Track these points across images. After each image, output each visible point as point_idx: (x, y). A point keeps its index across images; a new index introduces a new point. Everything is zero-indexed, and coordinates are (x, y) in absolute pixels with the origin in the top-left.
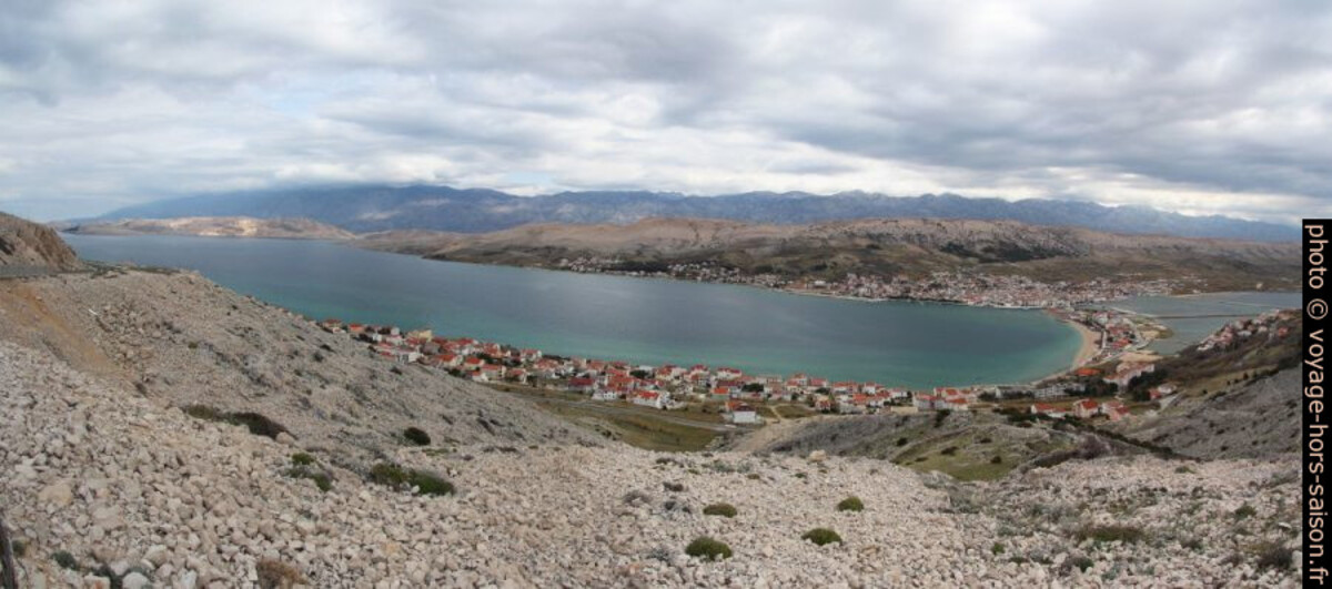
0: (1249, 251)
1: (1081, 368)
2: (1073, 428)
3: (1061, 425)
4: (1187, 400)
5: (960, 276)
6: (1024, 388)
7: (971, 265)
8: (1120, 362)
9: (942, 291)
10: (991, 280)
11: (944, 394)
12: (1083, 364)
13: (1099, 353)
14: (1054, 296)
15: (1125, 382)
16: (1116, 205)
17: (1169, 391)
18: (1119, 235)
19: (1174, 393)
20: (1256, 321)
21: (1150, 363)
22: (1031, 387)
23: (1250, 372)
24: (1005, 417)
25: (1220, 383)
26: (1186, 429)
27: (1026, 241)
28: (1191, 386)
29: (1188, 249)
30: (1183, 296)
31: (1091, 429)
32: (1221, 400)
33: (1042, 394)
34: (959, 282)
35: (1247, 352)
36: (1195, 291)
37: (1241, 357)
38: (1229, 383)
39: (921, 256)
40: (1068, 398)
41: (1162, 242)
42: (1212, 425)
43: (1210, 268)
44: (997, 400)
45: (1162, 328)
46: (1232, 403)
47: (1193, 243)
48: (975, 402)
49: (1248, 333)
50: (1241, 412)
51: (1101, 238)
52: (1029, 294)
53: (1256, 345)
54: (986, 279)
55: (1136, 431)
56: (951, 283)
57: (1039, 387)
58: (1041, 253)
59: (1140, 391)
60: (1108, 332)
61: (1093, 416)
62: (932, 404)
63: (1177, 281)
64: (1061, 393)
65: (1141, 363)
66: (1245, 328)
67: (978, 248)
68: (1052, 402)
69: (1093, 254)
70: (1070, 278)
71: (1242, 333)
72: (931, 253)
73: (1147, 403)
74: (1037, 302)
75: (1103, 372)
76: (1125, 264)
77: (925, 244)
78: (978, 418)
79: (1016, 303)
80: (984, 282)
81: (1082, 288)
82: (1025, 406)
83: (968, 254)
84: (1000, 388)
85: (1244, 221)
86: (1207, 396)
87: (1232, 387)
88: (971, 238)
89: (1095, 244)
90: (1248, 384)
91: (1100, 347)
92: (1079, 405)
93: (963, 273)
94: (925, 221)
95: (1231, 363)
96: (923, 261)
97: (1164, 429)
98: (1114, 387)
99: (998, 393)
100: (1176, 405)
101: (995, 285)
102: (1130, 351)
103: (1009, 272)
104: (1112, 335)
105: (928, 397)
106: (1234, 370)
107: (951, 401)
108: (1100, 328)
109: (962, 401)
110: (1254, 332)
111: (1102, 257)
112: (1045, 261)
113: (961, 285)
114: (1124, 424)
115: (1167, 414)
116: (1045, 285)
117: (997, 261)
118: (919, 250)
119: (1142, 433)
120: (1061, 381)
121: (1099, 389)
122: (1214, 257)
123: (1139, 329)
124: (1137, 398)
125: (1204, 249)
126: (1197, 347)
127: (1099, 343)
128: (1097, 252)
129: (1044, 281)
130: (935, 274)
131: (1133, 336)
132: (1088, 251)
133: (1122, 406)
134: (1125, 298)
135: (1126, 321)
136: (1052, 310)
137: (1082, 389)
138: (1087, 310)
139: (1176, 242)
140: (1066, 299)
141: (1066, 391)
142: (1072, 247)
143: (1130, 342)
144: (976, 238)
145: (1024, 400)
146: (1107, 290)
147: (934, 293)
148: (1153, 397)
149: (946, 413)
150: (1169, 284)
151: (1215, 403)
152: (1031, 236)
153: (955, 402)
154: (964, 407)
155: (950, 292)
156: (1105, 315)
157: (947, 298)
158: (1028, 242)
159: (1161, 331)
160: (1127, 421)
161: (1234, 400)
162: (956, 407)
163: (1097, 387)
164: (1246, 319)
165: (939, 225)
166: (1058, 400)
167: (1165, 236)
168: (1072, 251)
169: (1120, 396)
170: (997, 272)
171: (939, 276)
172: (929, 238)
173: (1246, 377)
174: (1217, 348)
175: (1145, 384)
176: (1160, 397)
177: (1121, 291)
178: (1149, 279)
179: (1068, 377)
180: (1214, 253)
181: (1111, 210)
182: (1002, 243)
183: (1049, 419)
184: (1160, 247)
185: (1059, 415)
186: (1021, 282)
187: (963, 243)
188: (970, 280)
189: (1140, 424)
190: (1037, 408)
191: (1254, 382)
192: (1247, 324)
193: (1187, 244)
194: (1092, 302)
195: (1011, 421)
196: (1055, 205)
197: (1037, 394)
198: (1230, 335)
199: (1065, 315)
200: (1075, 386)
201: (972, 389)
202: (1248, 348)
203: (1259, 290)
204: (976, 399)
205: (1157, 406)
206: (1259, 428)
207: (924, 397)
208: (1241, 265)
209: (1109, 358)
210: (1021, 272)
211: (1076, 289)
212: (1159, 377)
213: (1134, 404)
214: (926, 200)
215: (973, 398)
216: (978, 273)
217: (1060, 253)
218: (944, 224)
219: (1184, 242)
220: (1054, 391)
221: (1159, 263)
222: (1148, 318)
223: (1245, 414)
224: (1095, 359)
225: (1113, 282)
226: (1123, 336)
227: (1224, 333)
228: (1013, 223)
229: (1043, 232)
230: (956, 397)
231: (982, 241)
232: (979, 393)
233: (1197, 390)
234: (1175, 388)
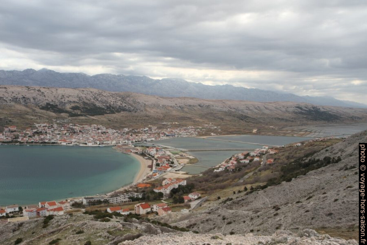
0: (248, 108)
1: (140, 184)
2: (137, 221)
3: (129, 219)
4: (208, 202)
5: (55, 126)
6: (102, 198)
7: (63, 118)
8: (164, 179)
9: (42, 137)
10: (77, 128)
11: (47, 205)
12: (140, 181)
13: (151, 173)
14: (121, 137)
15: (168, 191)
16: (160, 79)
17: (196, 197)
18: (163, 97)
19: (199, 198)
20: (252, 154)
21: (183, 179)
22: (107, 197)
23: (249, 186)
24: (92, 216)
25: (229, 192)
26: (207, 220)
27: (102, 102)
28: (210, 194)
29: (208, 107)
30: (205, 137)
31: (149, 220)
32: (229, 203)
33: (114, 201)
34: (55, 130)
35: (247, 173)
36: (212, 134)
37: (242, 176)
38: (234, 193)
39: (27, 113)
40: (131, 202)
41: (191, 102)
42: (224, 219)
43: (222, 119)
44: (84, 207)
45: (191, 157)
46: (237, 205)
47: (211, 103)
48: (69, 209)
49: (247, 161)
50: (242, 211)
51: (152, 100)
52: (104, 136)
53: (253, 169)
54: (74, 127)
55: (175, 222)
56: (49, 131)
57: (112, 196)
58: (111, 109)
59: (178, 197)
60: (157, 160)
61: (148, 213)
62: (38, 213)
63: (200, 127)
64: (127, 199)
65: (178, 179)
66: (245, 158)
67: (68, 107)
68: (122, 205)
69: (146, 110)
70: (132, 126)
71: (243, 161)
72: (34, 111)
73: (182, 204)
74: (109, 142)
75: (153, 185)
76: (167, 117)
77: (29, 104)
78: (74, 218)
79: (96, 143)
80: (72, 129)
81: (139, 132)
82: (104, 209)
83: (61, 111)
84: (85, 198)
85: (245, 88)
86: (220, 201)
87: (236, 195)
88: (63, 100)
89: (147, 103)
90: (247, 194)
91: (151, 170)
92: (138, 206)
93: (57, 124)
94: (28, 88)
95: (236, 180)
96: (27, 116)
97: (193, 221)
98: (161, 195)
99: (85, 202)
100: (201, 206)
101: (80, 131)
102: (170, 172)
103: (90, 123)
104: (159, 162)
105: (34, 209)
106: (237, 185)
107: (52, 210)
108: (151, 157)
109: (60, 209)
110: (251, 161)
111: (152, 112)
112: (114, 115)
113: (57, 132)
114: (167, 217)
115: (194, 211)
116: (114, 131)
117: (81, 115)
118: (23, 108)
119: (180, 222)
120: (127, 192)
121: (151, 196)
122: (226, 112)
123: (176, 158)
124: (175, 202)
125: (218, 107)
126: (214, 169)
127: (151, 167)
128: (148, 109)
129: (114, 128)
130: (37, 125)
131: (173, 163)
132: (142, 108)
133: (166, 207)
134: (168, 138)
135: (168, 153)
136: (119, 146)
137: (140, 196)
138: (142, 146)
139: (199, 102)
140: (128, 139)
141: (129, 198)
142: (132, 106)
143: (171, 166)
144: (67, 99)
145: (103, 205)
146: (155, 133)
147: (37, 138)
148: (186, 201)
149: (51, 217)
150: (196, 129)
151: (225, 205)
152: (106, 99)
153: (55, 210)
154: (61, 213)
155: (48, 136)
156: (155, 149)
157: (47, 141)
158: (103, 103)
159: (191, 159)
160: (170, 215)
161: (238, 203)
162: (55, 213)
163: (150, 194)
164: (246, 153)
165: (39, 91)
166: (125, 203)
167: (192, 98)
168: (132, 108)
169: (165, 200)
170: (82, 123)
171: (40, 126)
172: (32, 100)
173: (246, 189)
174: (227, 170)
175: (181, 192)
176: (190, 201)
177: (165, 134)
178: (183, 126)
179: (130, 189)
180: (225, 109)
181: (158, 81)
182: (84, 103)
183: (121, 215)
184: (190, 106)
185: (126, 213)
186: (98, 129)
187: (58, 104)
188: (63, 129)
189: (178, 218)
190: (111, 210)
191: (251, 192)
192: (246, 156)
193: (207, 103)
194: (146, 141)
195: (96, 218)
196: (120, 78)
197: (111, 201)
198: (235, 162)
199: (128, 150)
200: (135, 195)
201: (67, 200)
202: (247, 171)
203: (255, 134)
204: (69, 207)
205: (188, 207)
206: (254, 221)
207: (32, 209)
208: (243, 118)
209: (158, 176)
210: (98, 122)
211: (135, 133)
212: (189, 188)
213: (174, 205)
214: (29, 73)
215: (67, 206)
216: (68, 124)
217: (124, 110)
218: (43, 90)
219: (205, 102)
220: (122, 198)
221: (189, 116)
222: (181, 151)
223: (246, 212)
224: (148, 177)
225: (159, 128)
226: (166, 162)
227: (231, 161)
228: (92, 90)
229: (112, 96)
230: (55, 207)
231: (70, 102)
232: (71, 203)
233: (213, 197)
234: (200, 195)
